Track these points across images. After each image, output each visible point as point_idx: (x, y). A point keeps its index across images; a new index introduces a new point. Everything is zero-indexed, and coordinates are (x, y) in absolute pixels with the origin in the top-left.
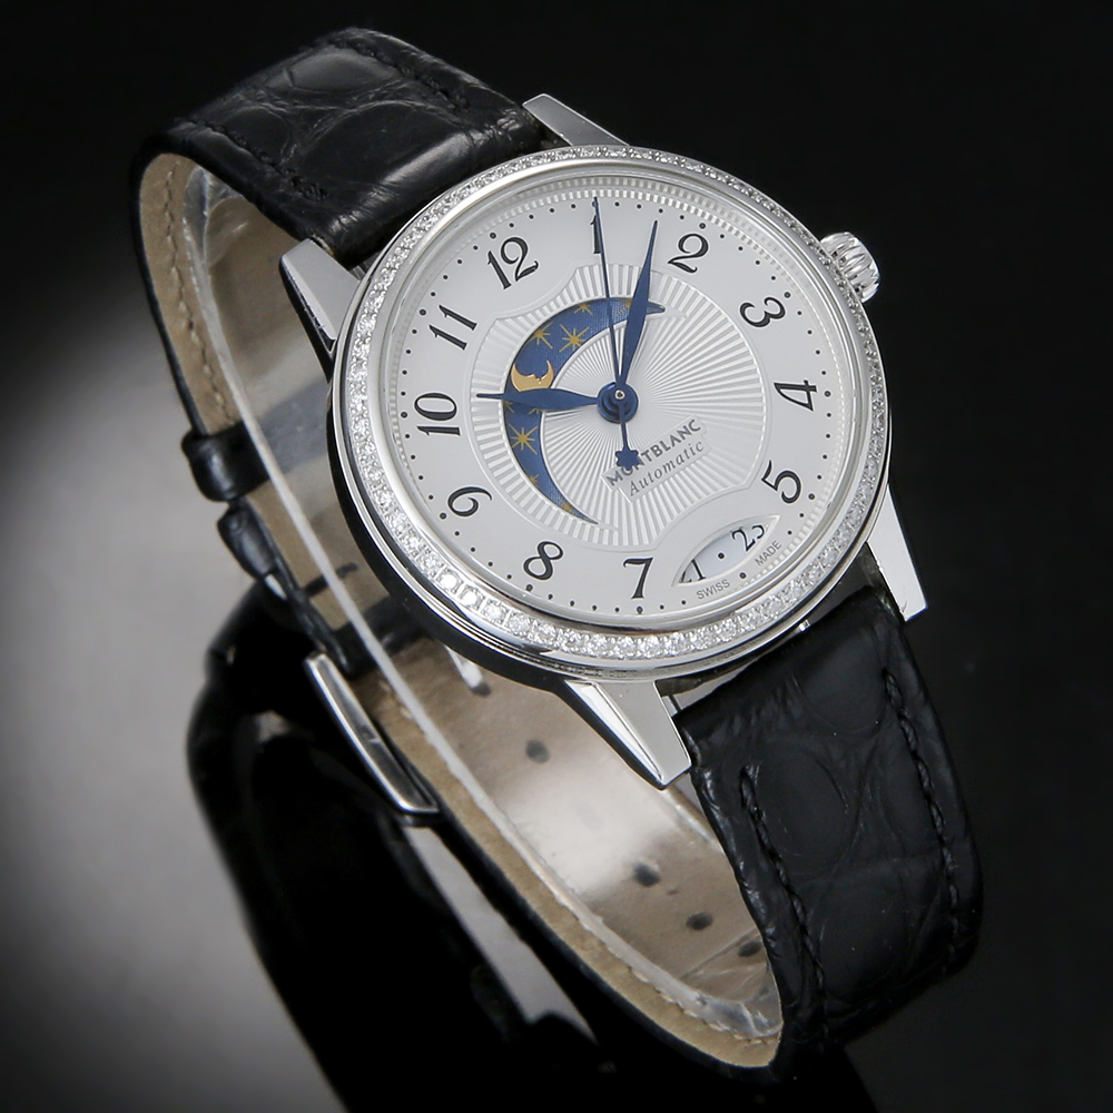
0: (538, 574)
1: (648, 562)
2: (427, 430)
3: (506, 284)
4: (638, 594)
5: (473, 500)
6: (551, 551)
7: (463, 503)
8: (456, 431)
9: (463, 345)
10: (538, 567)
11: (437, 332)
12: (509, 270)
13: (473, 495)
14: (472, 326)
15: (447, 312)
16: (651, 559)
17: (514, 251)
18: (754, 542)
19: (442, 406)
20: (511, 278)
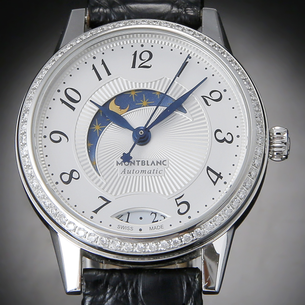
0: (64, 181)
1: (108, 202)
2: (63, 101)
3: (134, 66)
4: (96, 211)
5: (61, 138)
6: (75, 175)
7: (56, 137)
8: (73, 109)
9: (100, 79)
10: (66, 178)
11: (94, 68)
12: (138, 62)
13: (62, 136)
14: (109, 74)
15: (103, 63)
16: (110, 202)
17: (146, 56)
18: (157, 221)
19: (75, 96)
20: (137, 65)
